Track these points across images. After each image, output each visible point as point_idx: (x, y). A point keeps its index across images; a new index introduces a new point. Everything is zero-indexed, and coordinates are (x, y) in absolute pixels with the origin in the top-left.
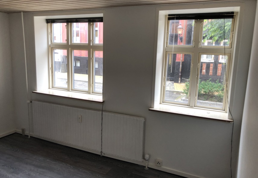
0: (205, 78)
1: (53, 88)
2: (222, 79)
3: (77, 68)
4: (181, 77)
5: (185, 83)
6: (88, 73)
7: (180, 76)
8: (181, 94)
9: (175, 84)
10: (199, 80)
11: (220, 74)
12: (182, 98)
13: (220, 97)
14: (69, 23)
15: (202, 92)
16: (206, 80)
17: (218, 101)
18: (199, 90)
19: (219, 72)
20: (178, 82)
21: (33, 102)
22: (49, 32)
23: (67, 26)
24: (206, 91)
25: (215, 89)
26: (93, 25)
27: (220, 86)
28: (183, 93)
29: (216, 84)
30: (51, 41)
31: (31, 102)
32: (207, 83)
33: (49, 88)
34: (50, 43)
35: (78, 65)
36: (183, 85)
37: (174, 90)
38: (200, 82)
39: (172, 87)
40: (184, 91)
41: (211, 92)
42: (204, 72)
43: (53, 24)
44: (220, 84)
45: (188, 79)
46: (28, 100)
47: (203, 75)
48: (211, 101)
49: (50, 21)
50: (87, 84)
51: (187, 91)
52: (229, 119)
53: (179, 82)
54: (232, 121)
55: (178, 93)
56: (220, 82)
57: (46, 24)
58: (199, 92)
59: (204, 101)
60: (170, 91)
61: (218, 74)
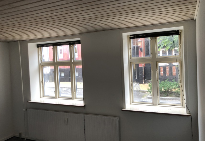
0: (163, 79)
1: (43, 97)
2: (177, 78)
3: (62, 78)
4: (145, 78)
5: (148, 83)
6: (71, 81)
7: (143, 78)
8: (146, 93)
9: (140, 85)
10: (159, 80)
11: (175, 74)
12: (147, 96)
13: (177, 93)
14: (55, 47)
15: (163, 90)
16: (164, 80)
17: (176, 96)
18: (160, 89)
19: (174, 73)
20: (142, 83)
21: (28, 110)
22: (39, 54)
23: (53, 48)
24: (166, 89)
25: (173, 87)
26: (73, 46)
27: (176, 84)
28: (147, 92)
29: (173, 83)
30: (42, 61)
31: (27, 110)
32: (166, 82)
33: (41, 98)
34: (40, 62)
35: (63, 75)
36: (147, 85)
37: (140, 90)
38: (160, 82)
39: (138, 88)
40: (148, 90)
41: (170, 89)
42: (162, 74)
43: (42, 48)
44: (176, 82)
45: (150, 80)
46: (24, 109)
47: (162, 76)
48: (171, 96)
49: (40, 46)
50: (70, 90)
51: (150, 90)
52: (187, 113)
53: (144, 83)
54: (190, 115)
55: (144, 92)
56: (176, 80)
57: (37, 48)
58: (160, 90)
59: (165, 97)
60: (137, 91)
61: (173, 74)
